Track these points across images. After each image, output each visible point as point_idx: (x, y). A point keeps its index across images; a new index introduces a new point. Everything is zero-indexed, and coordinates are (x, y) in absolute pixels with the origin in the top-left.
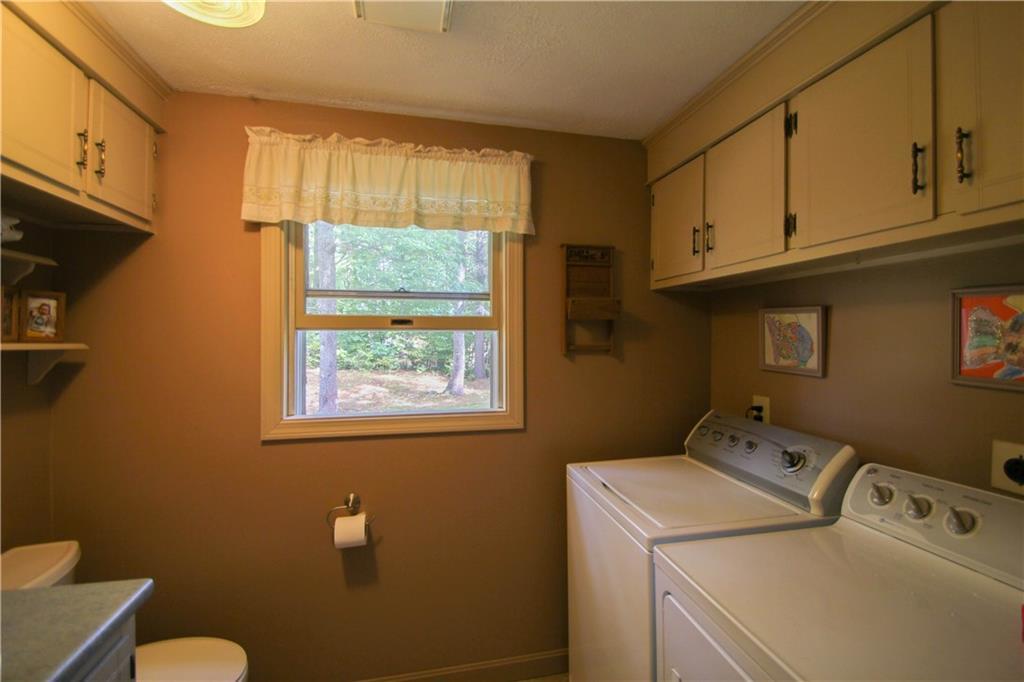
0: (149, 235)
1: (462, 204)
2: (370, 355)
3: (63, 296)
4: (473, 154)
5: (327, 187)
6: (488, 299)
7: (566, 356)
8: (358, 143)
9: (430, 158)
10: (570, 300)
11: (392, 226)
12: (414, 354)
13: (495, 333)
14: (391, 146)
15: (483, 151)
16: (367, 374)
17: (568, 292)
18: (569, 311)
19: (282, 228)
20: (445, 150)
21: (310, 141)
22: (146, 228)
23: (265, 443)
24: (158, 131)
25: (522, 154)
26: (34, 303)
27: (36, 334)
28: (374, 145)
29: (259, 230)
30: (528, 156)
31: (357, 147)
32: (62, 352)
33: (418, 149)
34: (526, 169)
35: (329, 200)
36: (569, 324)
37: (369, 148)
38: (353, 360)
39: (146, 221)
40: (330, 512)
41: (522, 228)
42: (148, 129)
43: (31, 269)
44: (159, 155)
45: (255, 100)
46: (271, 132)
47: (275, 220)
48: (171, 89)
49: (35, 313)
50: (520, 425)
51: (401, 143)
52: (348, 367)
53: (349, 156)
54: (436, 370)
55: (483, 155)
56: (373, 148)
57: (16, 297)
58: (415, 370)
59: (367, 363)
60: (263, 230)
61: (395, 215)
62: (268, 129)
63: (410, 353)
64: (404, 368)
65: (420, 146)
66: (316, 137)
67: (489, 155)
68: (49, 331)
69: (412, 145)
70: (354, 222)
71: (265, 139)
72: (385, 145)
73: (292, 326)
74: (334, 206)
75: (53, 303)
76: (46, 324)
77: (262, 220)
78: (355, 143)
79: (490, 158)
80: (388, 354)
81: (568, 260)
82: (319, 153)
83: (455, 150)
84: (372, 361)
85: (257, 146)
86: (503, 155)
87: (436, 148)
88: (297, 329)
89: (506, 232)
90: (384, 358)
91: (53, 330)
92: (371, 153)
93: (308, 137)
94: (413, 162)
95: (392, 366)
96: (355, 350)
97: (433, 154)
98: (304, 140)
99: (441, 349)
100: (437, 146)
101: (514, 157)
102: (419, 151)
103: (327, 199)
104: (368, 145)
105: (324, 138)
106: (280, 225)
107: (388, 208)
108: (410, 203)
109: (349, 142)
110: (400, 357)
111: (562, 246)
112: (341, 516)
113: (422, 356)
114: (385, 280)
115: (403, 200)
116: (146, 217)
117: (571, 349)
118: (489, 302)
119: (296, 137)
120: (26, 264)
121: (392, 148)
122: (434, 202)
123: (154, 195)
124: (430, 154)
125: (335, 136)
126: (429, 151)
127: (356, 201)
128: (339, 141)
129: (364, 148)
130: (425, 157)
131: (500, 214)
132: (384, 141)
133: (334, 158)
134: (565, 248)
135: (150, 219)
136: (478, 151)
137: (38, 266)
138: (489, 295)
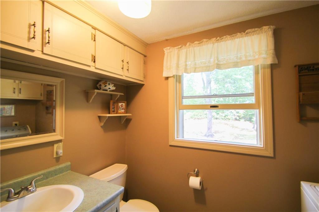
0: (143, 85)
1: (237, 56)
2: (224, 115)
3: (126, 102)
4: (242, 34)
5: (186, 62)
6: (253, 96)
7: (299, 122)
8: (196, 44)
9: (223, 41)
10: (301, 93)
11: (208, 71)
12: (239, 115)
13: (258, 110)
14: (207, 41)
15: (246, 31)
16: (223, 121)
17: (300, 90)
18: (301, 98)
19: (174, 78)
20: (229, 36)
21: (180, 48)
22: (142, 83)
23: (170, 146)
24: (145, 56)
25: (267, 27)
26: (120, 104)
27: (120, 112)
28: (201, 43)
29: (168, 79)
30: (272, 27)
31: (195, 45)
32: (126, 116)
33: (217, 39)
34: (270, 33)
35: (187, 66)
36: (301, 106)
37: (199, 44)
38: (218, 117)
39: (142, 81)
40: (188, 174)
41: (269, 61)
42: (142, 56)
43: (119, 96)
44: (145, 63)
45: (167, 40)
46: (170, 48)
47: (172, 76)
48: (148, 44)
49: (120, 107)
50: (272, 155)
51: (211, 39)
52: (217, 119)
53: (193, 49)
54: (248, 121)
55: (247, 33)
56: (201, 44)
57: (116, 103)
58: (240, 120)
59: (223, 118)
60: (169, 79)
61: (209, 66)
62: (169, 48)
63: (238, 114)
64: (236, 119)
65: (218, 38)
66: (182, 46)
67: (250, 32)
68: (123, 111)
69: (215, 38)
70: (195, 72)
71: (168, 51)
72: (205, 42)
73: (178, 108)
74: (188, 67)
75: (124, 104)
76: (123, 109)
77: (169, 76)
78: (195, 44)
79: (250, 33)
80: (230, 115)
81: (299, 73)
82: (184, 51)
83: (233, 35)
84: (225, 117)
85: (167, 54)
86: (257, 30)
87: (225, 37)
88: (180, 109)
89: (261, 65)
90: (228, 116)
91: (124, 111)
92: (200, 46)
93: (180, 46)
94: (216, 44)
95: (231, 119)
96: (219, 113)
97: (224, 39)
98: (179, 48)
99: (250, 114)
100: (225, 35)
101: (263, 29)
102: (218, 40)
103: (186, 65)
104: (199, 43)
105: (185, 46)
106: (173, 76)
107: (206, 65)
108: (214, 61)
109: (193, 44)
110: (234, 116)
111: (295, 66)
112: (192, 176)
113: (243, 115)
114: (228, 91)
115: (212, 60)
116: (142, 80)
117: (303, 118)
118: (254, 97)
119: (176, 48)
120: (117, 95)
121: (208, 42)
122: (225, 59)
123: (144, 74)
124: (222, 40)
125: (188, 44)
126: (222, 39)
127: (195, 64)
128: (190, 45)
129: (198, 45)
130: (221, 42)
131: (257, 57)
132: (205, 40)
133: (188, 52)
134: (297, 67)
135: (143, 80)
136: (244, 32)
137: (120, 95)
138: (253, 94)
